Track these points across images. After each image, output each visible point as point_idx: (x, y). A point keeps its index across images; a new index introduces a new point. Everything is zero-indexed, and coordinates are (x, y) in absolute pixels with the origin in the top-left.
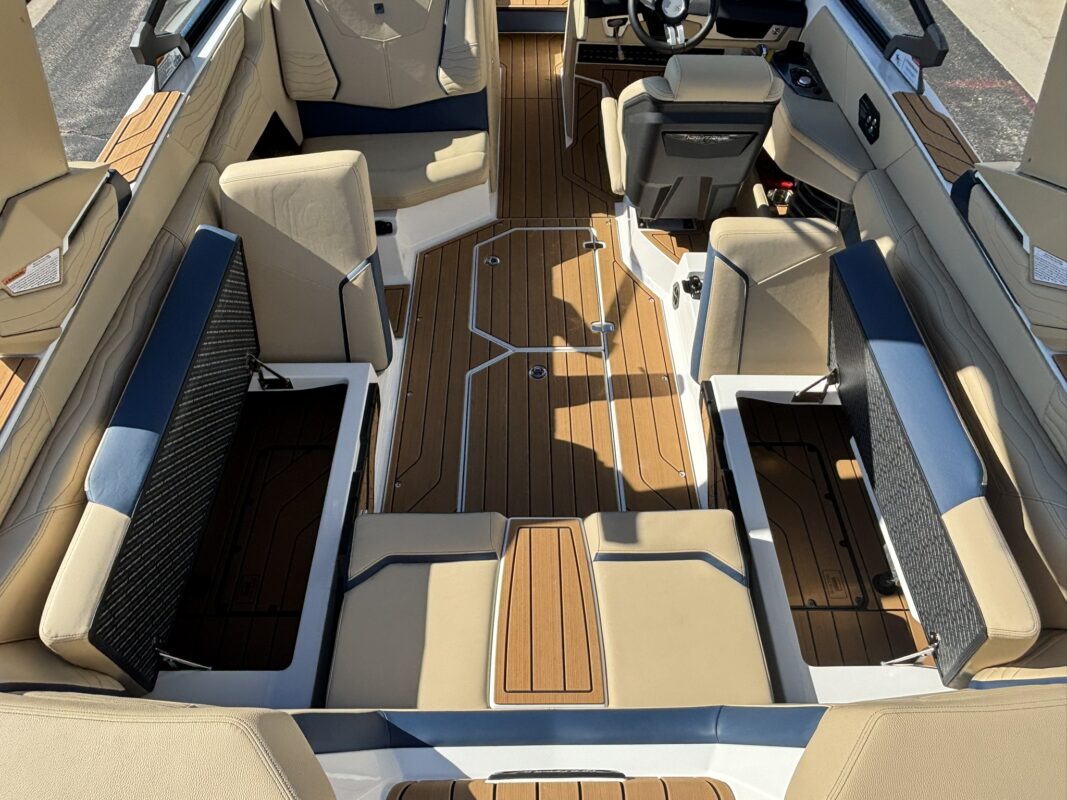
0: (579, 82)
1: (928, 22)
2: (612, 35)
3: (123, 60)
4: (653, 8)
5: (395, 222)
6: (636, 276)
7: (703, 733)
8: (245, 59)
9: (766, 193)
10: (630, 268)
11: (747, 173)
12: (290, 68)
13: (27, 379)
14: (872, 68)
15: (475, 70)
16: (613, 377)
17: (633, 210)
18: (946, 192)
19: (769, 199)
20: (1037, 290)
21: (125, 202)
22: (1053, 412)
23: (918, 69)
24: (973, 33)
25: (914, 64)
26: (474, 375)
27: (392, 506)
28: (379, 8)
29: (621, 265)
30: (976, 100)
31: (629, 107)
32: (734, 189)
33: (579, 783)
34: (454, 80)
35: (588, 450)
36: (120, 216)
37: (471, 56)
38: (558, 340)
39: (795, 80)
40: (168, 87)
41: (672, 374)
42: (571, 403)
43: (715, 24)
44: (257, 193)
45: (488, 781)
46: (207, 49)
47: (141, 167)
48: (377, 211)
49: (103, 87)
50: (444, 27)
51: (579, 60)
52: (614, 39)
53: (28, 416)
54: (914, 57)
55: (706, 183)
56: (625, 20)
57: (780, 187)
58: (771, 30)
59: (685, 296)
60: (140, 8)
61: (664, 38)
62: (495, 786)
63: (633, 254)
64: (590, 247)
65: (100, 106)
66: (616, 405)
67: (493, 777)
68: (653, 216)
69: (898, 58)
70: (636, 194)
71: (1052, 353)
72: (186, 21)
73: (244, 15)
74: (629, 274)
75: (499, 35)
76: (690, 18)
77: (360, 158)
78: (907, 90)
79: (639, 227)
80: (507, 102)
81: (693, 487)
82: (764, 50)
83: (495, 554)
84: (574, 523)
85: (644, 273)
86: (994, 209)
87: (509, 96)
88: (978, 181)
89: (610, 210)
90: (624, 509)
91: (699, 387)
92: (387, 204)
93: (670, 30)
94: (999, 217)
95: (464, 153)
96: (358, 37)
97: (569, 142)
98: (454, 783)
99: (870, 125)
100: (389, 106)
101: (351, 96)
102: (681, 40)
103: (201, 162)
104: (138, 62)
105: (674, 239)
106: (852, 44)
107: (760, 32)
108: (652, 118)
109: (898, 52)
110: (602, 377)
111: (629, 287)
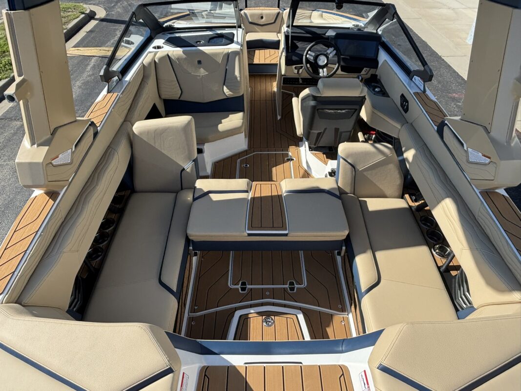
0: (283, 93)
1: (425, 64)
2: (296, 72)
4: (313, 62)
5: (204, 148)
6: (309, 172)
7: (337, 349)
8: (143, 82)
9: (364, 136)
10: (306, 169)
11: (355, 126)
12: (162, 86)
13: (55, 200)
14: (405, 83)
15: (239, 90)
17: (307, 143)
18: (434, 129)
19: (365, 138)
20: (470, 165)
21: (96, 134)
22: (481, 215)
23: (423, 83)
24: (460, 74)
25: (421, 81)
28: (199, 62)
29: (302, 168)
31: (303, 100)
32: (348, 133)
33: (282, 366)
34: (231, 91)
36: (94, 139)
37: (238, 81)
39: (374, 89)
40: (113, 91)
43: (340, 68)
44: (148, 132)
45: (243, 365)
46: (129, 77)
47: (102, 121)
48: (197, 144)
50: (226, 69)
51: (283, 84)
52: (297, 75)
53: (55, 214)
54: (421, 78)
55: (337, 130)
56: (302, 67)
57: (370, 134)
58: (363, 70)
59: (329, 177)
61: (318, 73)
62: (246, 367)
63: (307, 162)
64: (288, 160)
67: (246, 363)
68: (315, 145)
69: (415, 79)
70: (307, 135)
71: (480, 191)
72: (120, 66)
73: (144, 65)
74: (306, 171)
76: (329, 65)
77: (191, 119)
78: (419, 91)
79: (310, 151)
80: (252, 102)
82: (360, 77)
85: (313, 171)
86: (453, 135)
87: (253, 99)
88: (447, 124)
89: (297, 145)
92: (201, 141)
93: (321, 70)
94: (455, 137)
95: (234, 120)
96: (190, 73)
97: (279, 118)
98: (228, 367)
99: (405, 106)
100: (202, 102)
101: (186, 97)
102: (324, 74)
103: (125, 121)
104: (102, 81)
105: (325, 155)
106: (396, 74)
107: (359, 71)
108: (312, 103)
109: (415, 76)
111: (305, 176)
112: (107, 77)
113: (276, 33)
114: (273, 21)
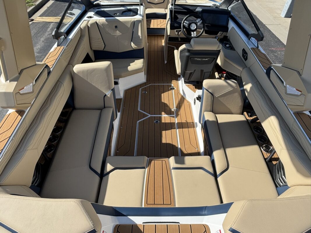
0: (169, 47)
1: (258, 30)
3: (45, 41)
4: (188, 27)
5: (119, 82)
6: (184, 97)
7: (201, 213)
8: (80, 39)
9: (219, 75)
10: (183, 95)
11: (213, 68)
12: (92, 41)
13: (22, 116)
14: (245, 42)
15: (141, 44)
16: (178, 123)
17: (183, 79)
18: (264, 72)
19: (219, 76)
20: (288, 96)
21: (49, 73)
22: (294, 127)
23: (257, 42)
26: (140, 122)
27: (116, 154)
28: (116, 27)
29: (180, 94)
30: (278, 53)
31: (181, 52)
32: (210, 73)
33: (167, 225)
34: (136, 45)
35: (171, 144)
36: (48, 76)
37: (140, 39)
38: (163, 113)
39: (225, 45)
41: (194, 122)
42: (166, 130)
43: (204, 31)
44: (83, 72)
45: (142, 224)
46: (71, 36)
47: (53, 65)
48: (114, 79)
49: (39, 48)
50: (133, 31)
51: (169, 41)
52: (177, 35)
53: (22, 125)
54: (256, 39)
55: (202, 71)
56: (180, 30)
57: (222, 73)
58: (219, 33)
59: (197, 101)
60: (50, 28)
61: (191, 35)
62: (144, 225)
63: (183, 90)
64: (171, 89)
65: (38, 53)
66: (178, 130)
67: (143, 223)
68: (188, 80)
69: (252, 39)
70: (183, 74)
71: (293, 112)
72: (66, 29)
73: (81, 28)
74: (182, 96)
75: (147, 35)
76: (197, 30)
77: (110, 63)
78: (254, 47)
79: (185, 83)
80: (149, 52)
81: (200, 152)
82: (217, 38)
83: (145, 167)
84: (166, 159)
85: (186, 96)
86: (276, 76)
87: (150, 50)
88: (272, 69)
89: (177, 80)
90: (180, 156)
91: (201, 125)
92: (117, 77)
93: (192, 33)
94: (278, 78)
95: (138, 64)
96: (110, 34)
97: (166, 62)
98: (132, 225)
99: (245, 56)
100: (118, 52)
101: (108, 49)
102: (195, 35)
103: (68, 64)
105: (194, 87)
107: (216, 33)
108: (187, 54)
109: (252, 38)
110: (175, 123)
111: (182, 100)
112: (57, 36)
113: (164, 9)
114: (162, 2)
